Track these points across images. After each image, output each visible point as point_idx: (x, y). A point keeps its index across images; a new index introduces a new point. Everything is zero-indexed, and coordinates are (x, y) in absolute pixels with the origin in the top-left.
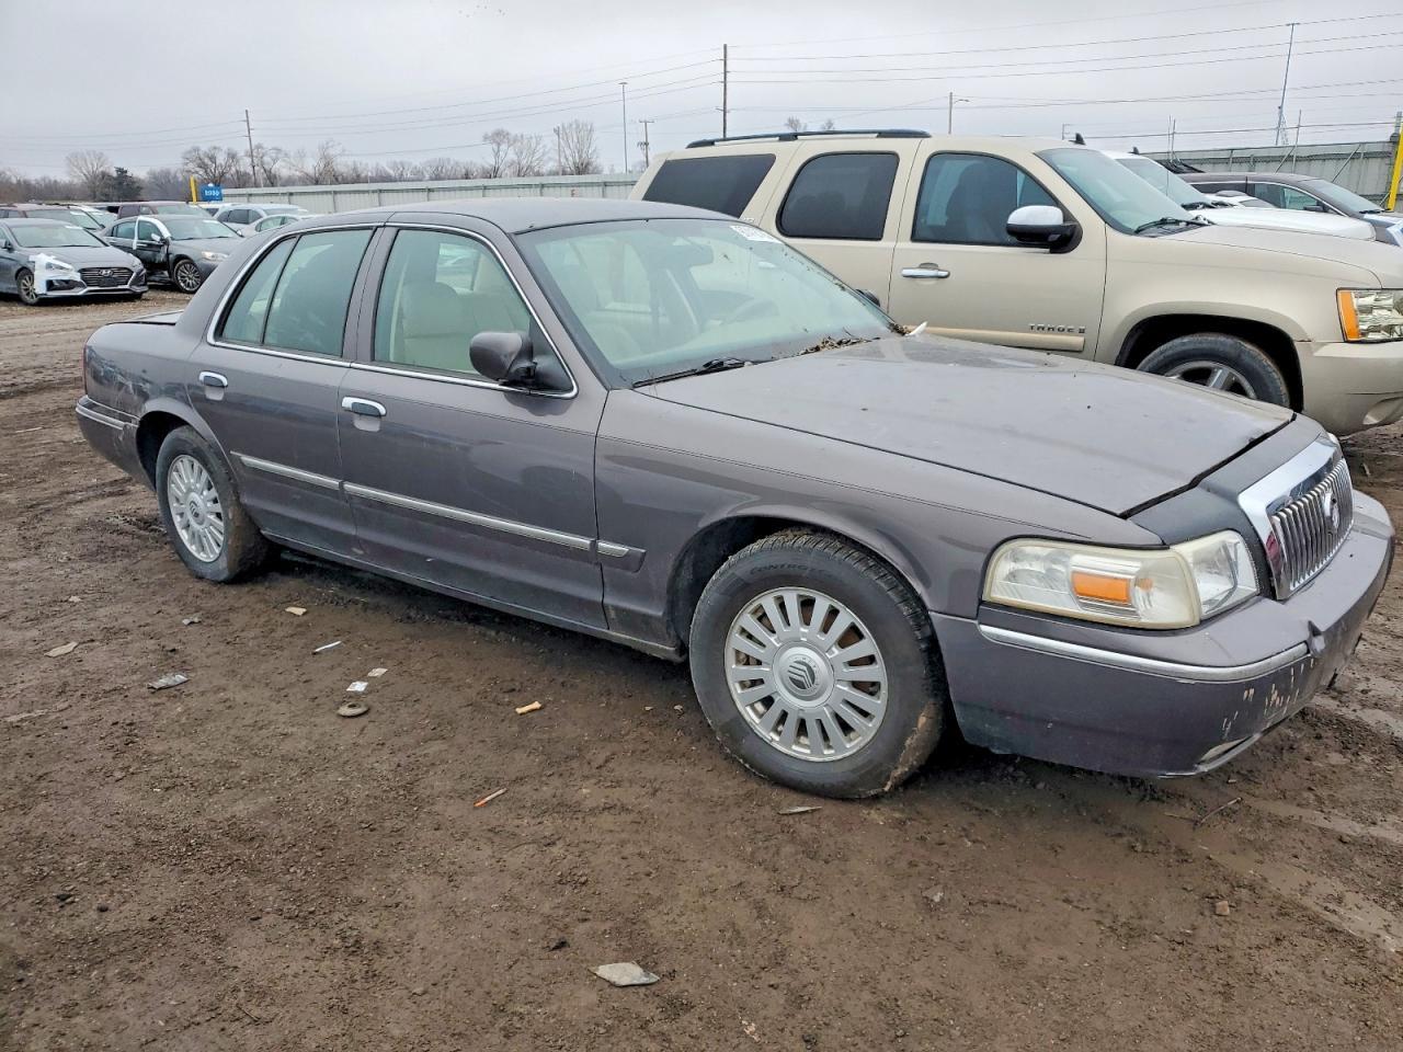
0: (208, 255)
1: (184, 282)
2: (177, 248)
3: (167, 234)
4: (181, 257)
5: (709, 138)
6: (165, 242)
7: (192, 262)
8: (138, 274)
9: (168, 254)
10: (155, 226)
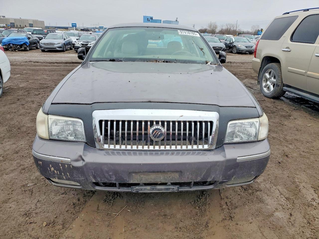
0: (239, 45)
1: (234, 51)
2: (234, 44)
3: (234, 41)
4: (235, 46)
5: (288, 12)
6: (233, 42)
7: (236, 47)
8: (224, 49)
9: (233, 45)
10: (232, 39)
